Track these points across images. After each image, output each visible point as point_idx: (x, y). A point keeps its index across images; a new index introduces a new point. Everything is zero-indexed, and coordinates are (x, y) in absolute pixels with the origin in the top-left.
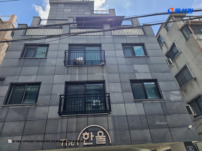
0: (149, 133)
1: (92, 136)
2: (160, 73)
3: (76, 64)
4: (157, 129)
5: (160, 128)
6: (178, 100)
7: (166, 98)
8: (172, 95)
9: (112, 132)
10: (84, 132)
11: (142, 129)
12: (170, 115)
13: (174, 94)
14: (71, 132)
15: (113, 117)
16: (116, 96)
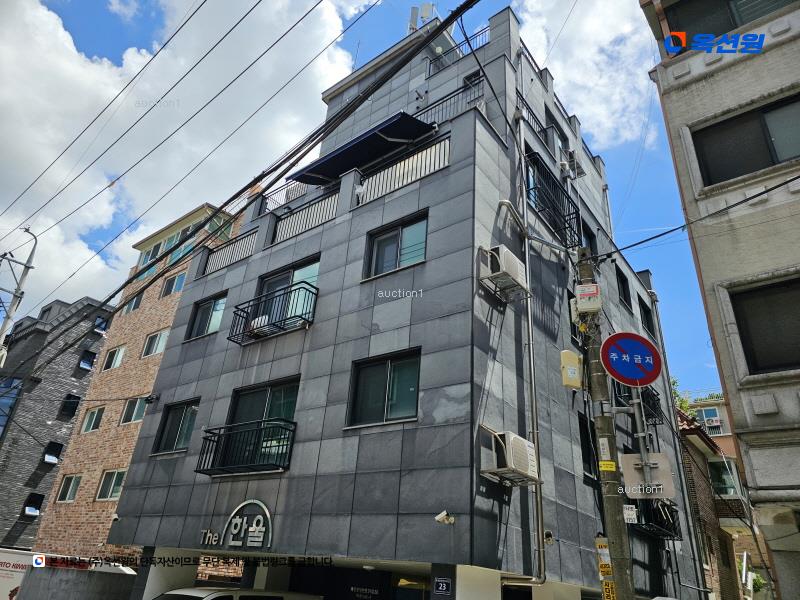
0: (348, 527)
1: (245, 526)
2: (438, 321)
3: (259, 338)
4: (368, 517)
5: (377, 514)
6: (454, 419)
7: (424, 414)
8: (444, 401)
9: (278, 519)
10: (234, 517)
11: (337, 515)
12: (415, 473)
13: (450, 399)
14: (219, 515)
15: (291, 479)
16: (311, 419)
